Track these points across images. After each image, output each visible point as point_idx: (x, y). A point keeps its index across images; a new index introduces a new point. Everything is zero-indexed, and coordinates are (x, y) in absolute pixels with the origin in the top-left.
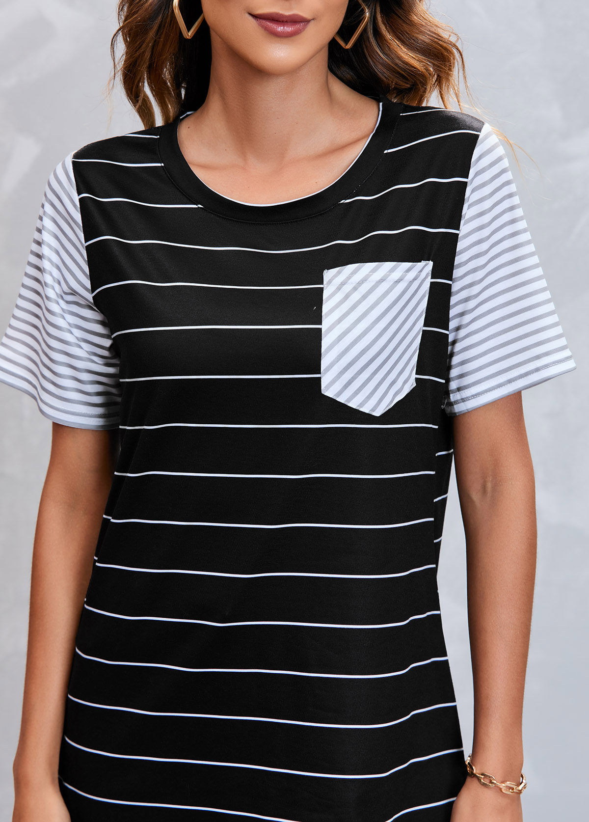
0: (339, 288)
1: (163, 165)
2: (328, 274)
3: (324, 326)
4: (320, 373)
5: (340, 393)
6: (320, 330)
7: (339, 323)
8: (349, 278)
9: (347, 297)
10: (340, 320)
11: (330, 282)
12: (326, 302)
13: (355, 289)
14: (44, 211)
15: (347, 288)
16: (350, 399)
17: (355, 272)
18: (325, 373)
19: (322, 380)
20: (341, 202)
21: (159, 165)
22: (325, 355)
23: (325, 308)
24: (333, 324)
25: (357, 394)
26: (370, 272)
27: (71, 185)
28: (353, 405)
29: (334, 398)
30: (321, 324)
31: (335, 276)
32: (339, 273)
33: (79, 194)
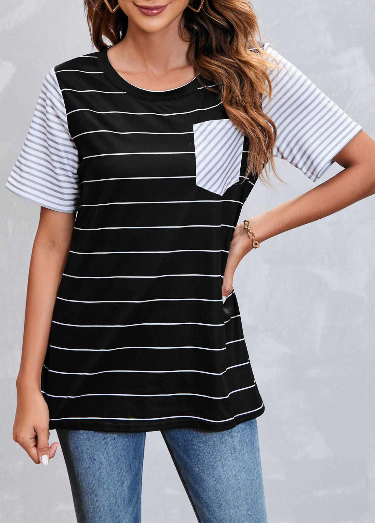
0: (202, 133)
1: (103, 73)
2: (195, 126)
3: (196, 152)
4: (195, 175)
5: (205, 185)
6: (194, 154)
7: (203, 150)
8: (206, 128)
9: (206, 138)
10: (204, 149)
11: (197, 130)
12: (196, 141)
13: (210, 133)
14: (46, 103)
15: (206, 133)
16: (210, 188)
17: (209, 125)
18: (198, 176)
19: (196, 179)
20: (198, 89)
21: (101, 73)
22: (198, 166)
23: (196, 144)
24: (200, 151)
25: (214, 185)
26: (216, 125)
27: (56, 85)
28: (212, 190)
29: (202, 187)
30: (194, 151)
31: (199, 127)
32: (201, 125)
33: (61, 89)
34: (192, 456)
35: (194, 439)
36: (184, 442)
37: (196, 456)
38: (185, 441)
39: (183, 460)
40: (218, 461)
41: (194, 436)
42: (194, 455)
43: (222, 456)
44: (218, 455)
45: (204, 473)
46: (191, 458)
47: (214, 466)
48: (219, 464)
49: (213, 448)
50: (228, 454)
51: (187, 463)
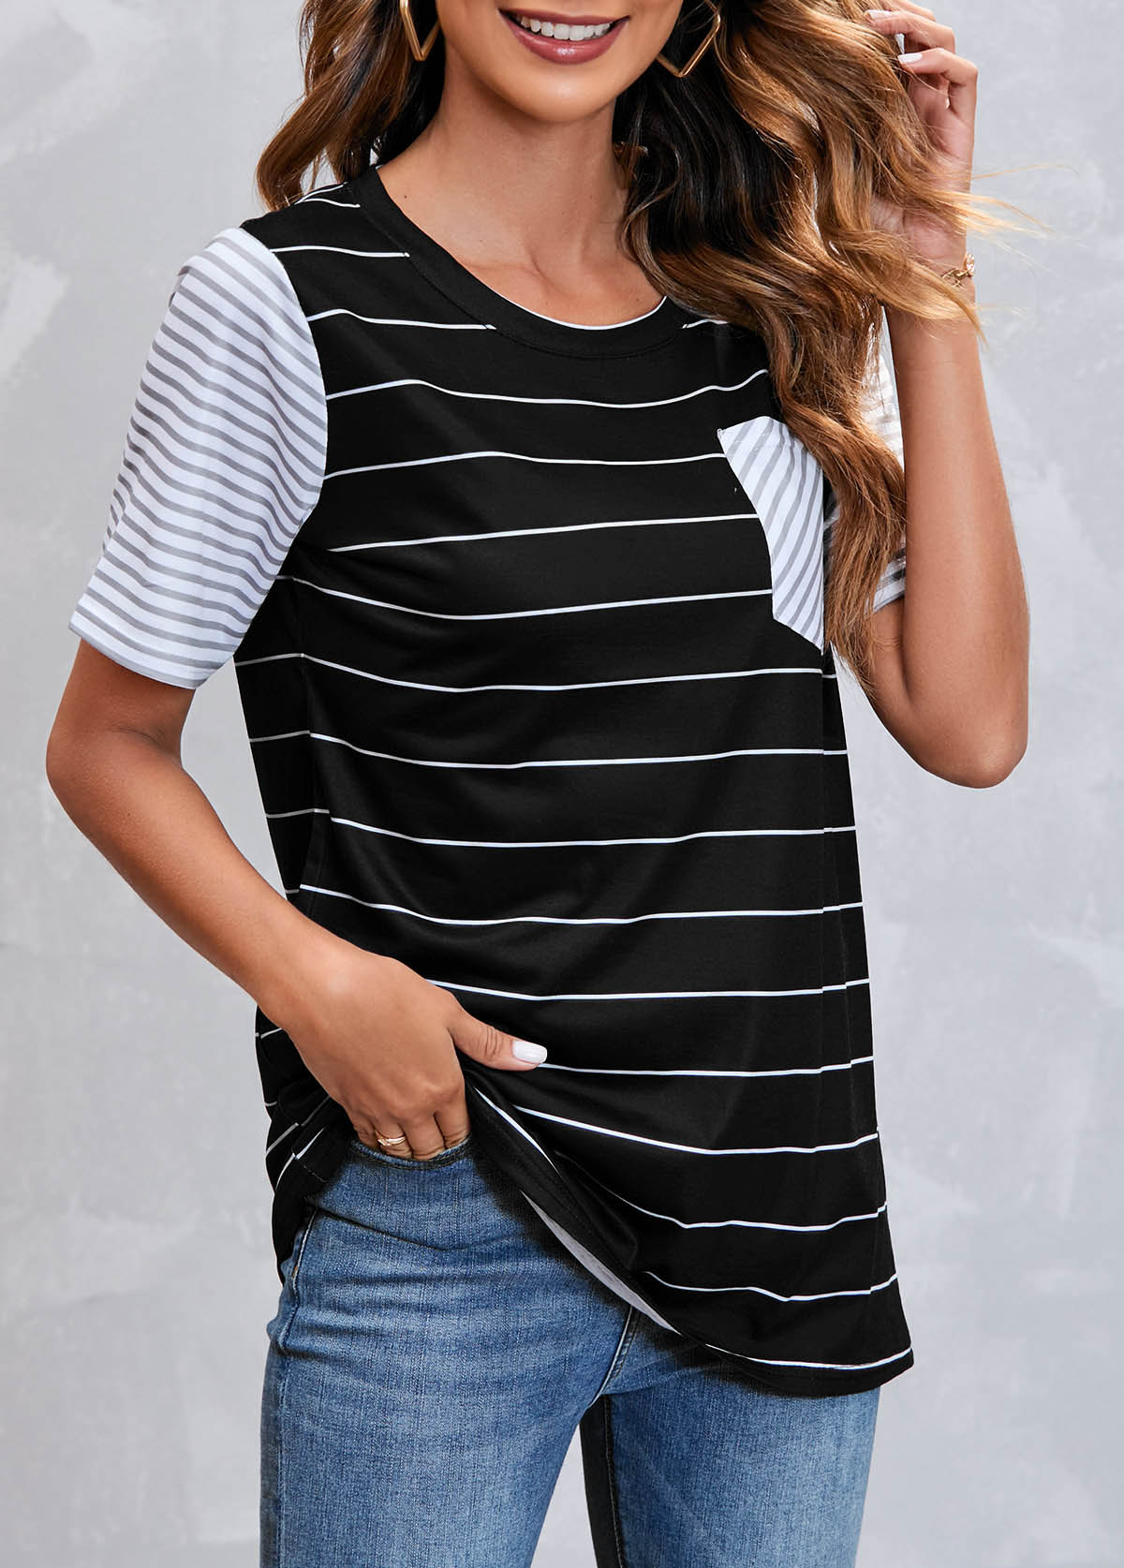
0: (752, 458)
1: (407, 255)
2: (724, 437)
4: (769, 586)
6: (757, 520)
10: (775, 504)
11: (734, 448)
12: (743, 480)
18: (777, 587)
19: (773, 598)
21: (402, 255)
22: (775, 558)
23: (748, 489)
24: (770, 511)
29: (789, 625)
30: (753, 511)
31: (740, 439)
32: (744, 433)
34: (700, 1490)
35: (726, 1438)
36: (685, 1445)
37: (713, 1493)
38: (693, 1442)
39: (658, 1501)
40: (780, 1515)
41: (731, 1430)
42: (707, 1489)
43: (796, 1499)
44: (786, 1496)
45: (723, 1548)
46: (692, 1498)
47: (763, 1528)
48: (782, 1524)
49: (779, 1471)
50: (815, 1497)
51: (668, 1510)
